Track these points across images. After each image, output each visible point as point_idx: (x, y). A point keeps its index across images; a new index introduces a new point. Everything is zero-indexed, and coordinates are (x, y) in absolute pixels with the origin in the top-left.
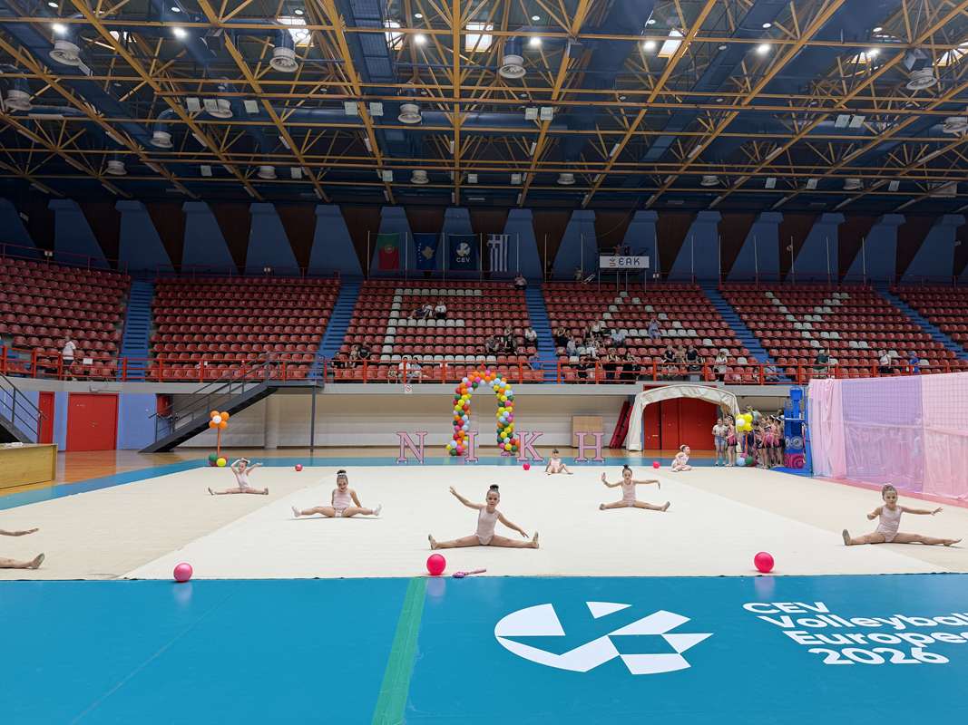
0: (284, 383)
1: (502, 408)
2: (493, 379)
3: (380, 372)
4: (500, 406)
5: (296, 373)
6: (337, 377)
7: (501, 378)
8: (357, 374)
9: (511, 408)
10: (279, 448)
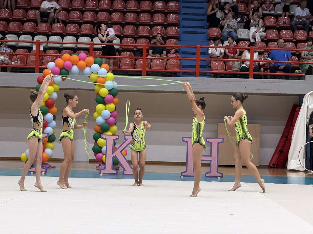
1: (100, 106)
2: (89, 65)
4: (99, 102)
7: (100, 65)
9: (112, 106)
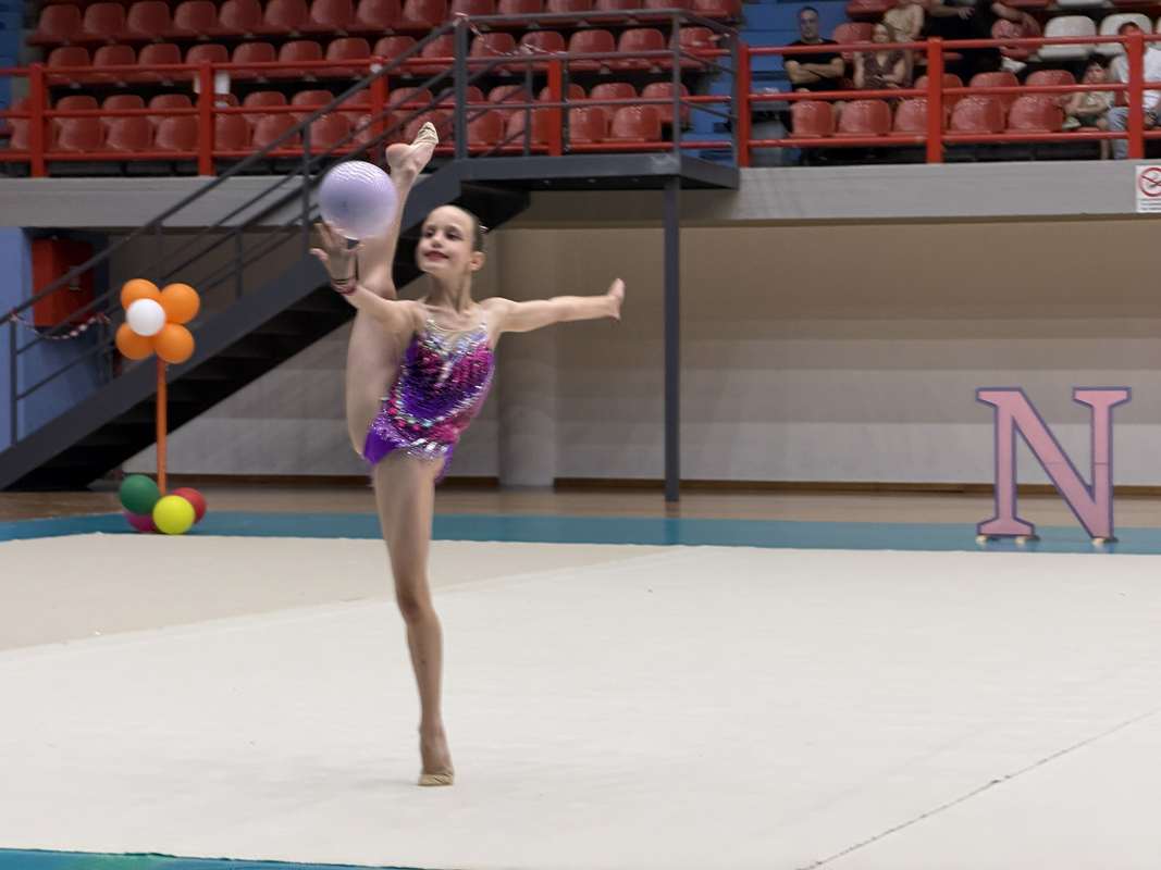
0: (554, 167)
3: (1025, 106)
5: (625, 121)
6: (803, 135)
8: (911, 119)
10: (563, 485)
